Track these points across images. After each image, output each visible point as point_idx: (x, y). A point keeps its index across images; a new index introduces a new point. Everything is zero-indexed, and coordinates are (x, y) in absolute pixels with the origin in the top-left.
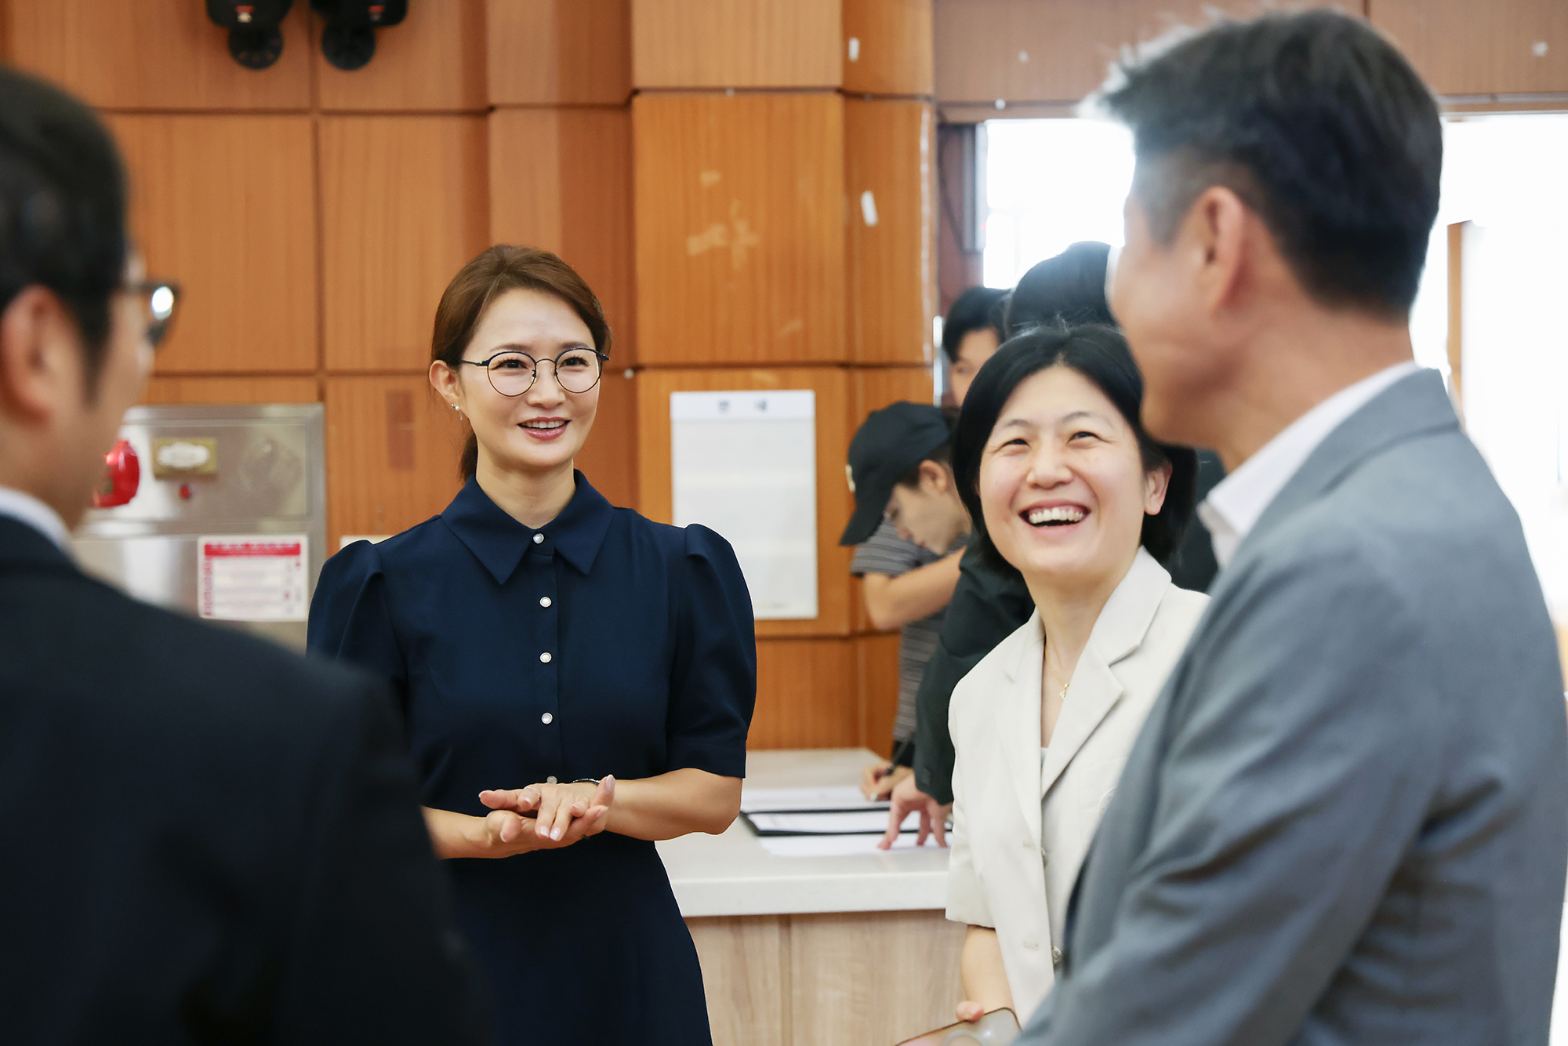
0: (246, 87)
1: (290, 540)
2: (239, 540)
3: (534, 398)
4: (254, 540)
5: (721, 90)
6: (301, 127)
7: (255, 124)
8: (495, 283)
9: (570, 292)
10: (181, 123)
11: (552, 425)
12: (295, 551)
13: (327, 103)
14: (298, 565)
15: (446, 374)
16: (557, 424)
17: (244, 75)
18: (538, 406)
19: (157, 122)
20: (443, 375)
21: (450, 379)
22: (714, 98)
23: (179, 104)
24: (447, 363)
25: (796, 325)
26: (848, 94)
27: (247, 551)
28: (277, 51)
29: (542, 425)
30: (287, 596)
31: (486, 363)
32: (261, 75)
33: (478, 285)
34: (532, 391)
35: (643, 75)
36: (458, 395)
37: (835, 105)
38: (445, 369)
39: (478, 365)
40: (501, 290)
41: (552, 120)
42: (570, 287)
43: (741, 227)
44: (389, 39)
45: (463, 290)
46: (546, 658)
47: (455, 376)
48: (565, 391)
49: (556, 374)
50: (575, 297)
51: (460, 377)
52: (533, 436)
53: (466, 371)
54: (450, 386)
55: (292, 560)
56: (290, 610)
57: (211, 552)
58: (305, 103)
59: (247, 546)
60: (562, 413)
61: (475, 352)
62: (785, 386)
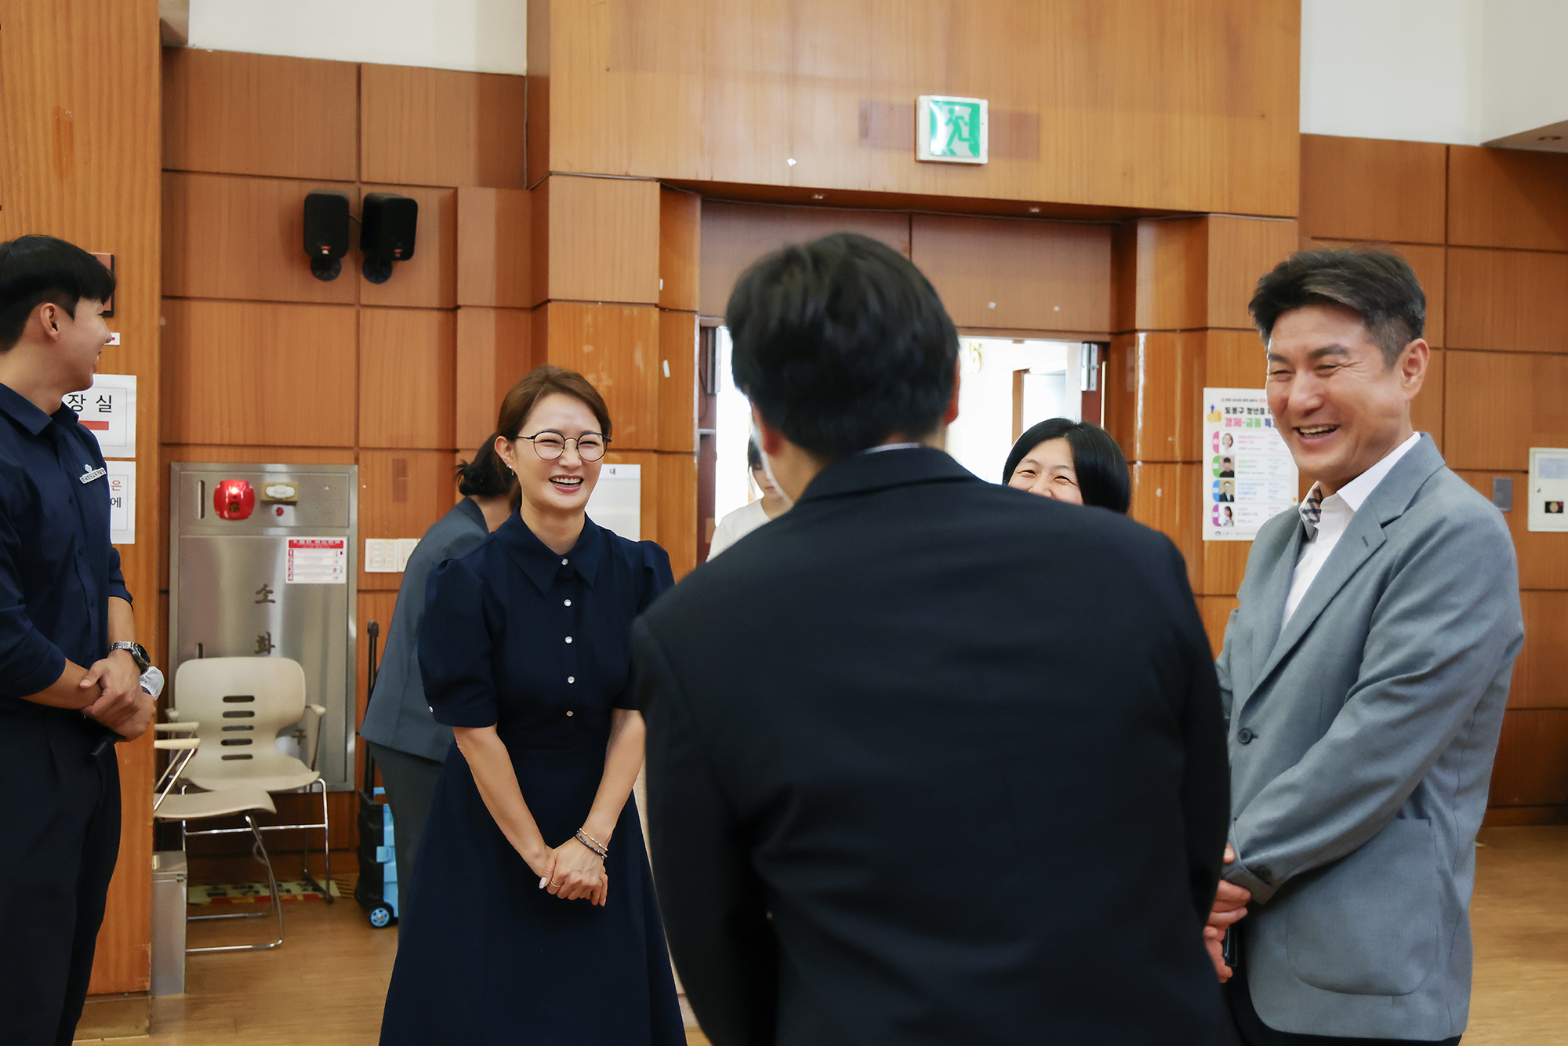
0: (320, 290)
1: (338, 540)
2: (309, 539)
3: (563, 462)
4: (317, 539)
5: (597, 302)
6: (350, 313)
7: (323, 310)
8: (542, 389)
9: (588, 396)
10: (284, 308)
11: (572, 481)
12: (340, 545)
13: (363, 301)
14: (341, 553)
15: (506, 445)
16: (576, 481)
17: (319, 283)
18: (564, 467)
19: (269, 307)
20: (503, 446)
21: (508, 449)
22: (590, 306)
23: (283, 298)
24: (507, 439)
25: (632, 429)
26: (662, 309)
27: (313, 545)
28: (338, 272)
29: (566, 481)
30: (335, 570)
31: (533, 438)
32: (328, 284)
33: (530, 389)
34: (563, 457)
35: (553, 293)
36: (512, 458)
37: (655, 313)
38: (505, 442)
39: (528, 438)
40: (545, 394)
41: (492, 314)
42: (589, 394)
43: (604, 376)
44: (400, 267)
45: (520, 392)
46: (569, 640)
47: (512, 446)
48: (581, 458)
49: (577, 448)
50: (593, 400)
51: (515, 447)
52: (558, 489)
53: (519, 443)
54: (507, 453)
55: (339, 550)
56: (336, 578)
57: (292, 545)
58: (352, 300)
59: (313, 542)
60: (579, 473)
61: (526, 432)
62: (625, 462)
